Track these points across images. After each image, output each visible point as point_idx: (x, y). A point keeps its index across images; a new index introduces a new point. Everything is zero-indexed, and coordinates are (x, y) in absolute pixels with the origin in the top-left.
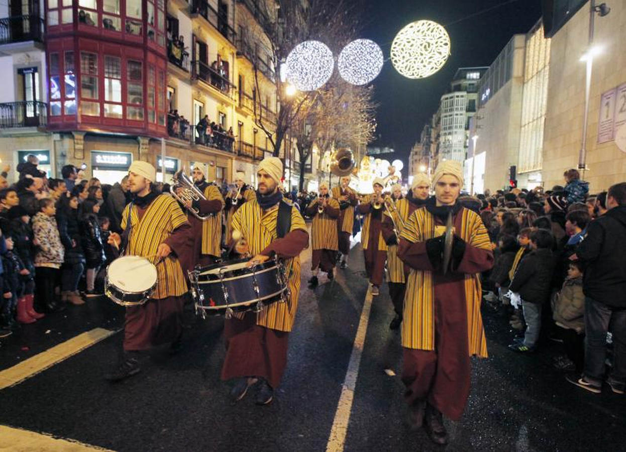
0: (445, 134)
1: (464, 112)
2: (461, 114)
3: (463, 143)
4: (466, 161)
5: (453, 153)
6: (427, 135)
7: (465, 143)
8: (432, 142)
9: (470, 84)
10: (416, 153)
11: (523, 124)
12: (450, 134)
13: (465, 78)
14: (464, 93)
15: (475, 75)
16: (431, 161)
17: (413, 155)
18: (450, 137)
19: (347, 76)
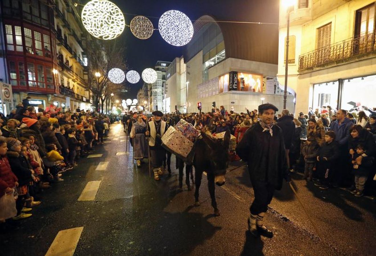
0: (154, 88)
1: (161, 80)
2: (160, 80)
3: (161, 92)
4: (163, 100)
5: (158, 96)
6: (146, 87)
7: (162, 92)
8: (148, 91)
9: (163, 68)
10: (141, 94)
11: (181, 88)
12: (156, 88)
13: (160, 65)
14: (161, 72)
15: (164, 65)
16: (149, 99)
17: (139, 95)
18: (156, 90)
19: (129, 80)
